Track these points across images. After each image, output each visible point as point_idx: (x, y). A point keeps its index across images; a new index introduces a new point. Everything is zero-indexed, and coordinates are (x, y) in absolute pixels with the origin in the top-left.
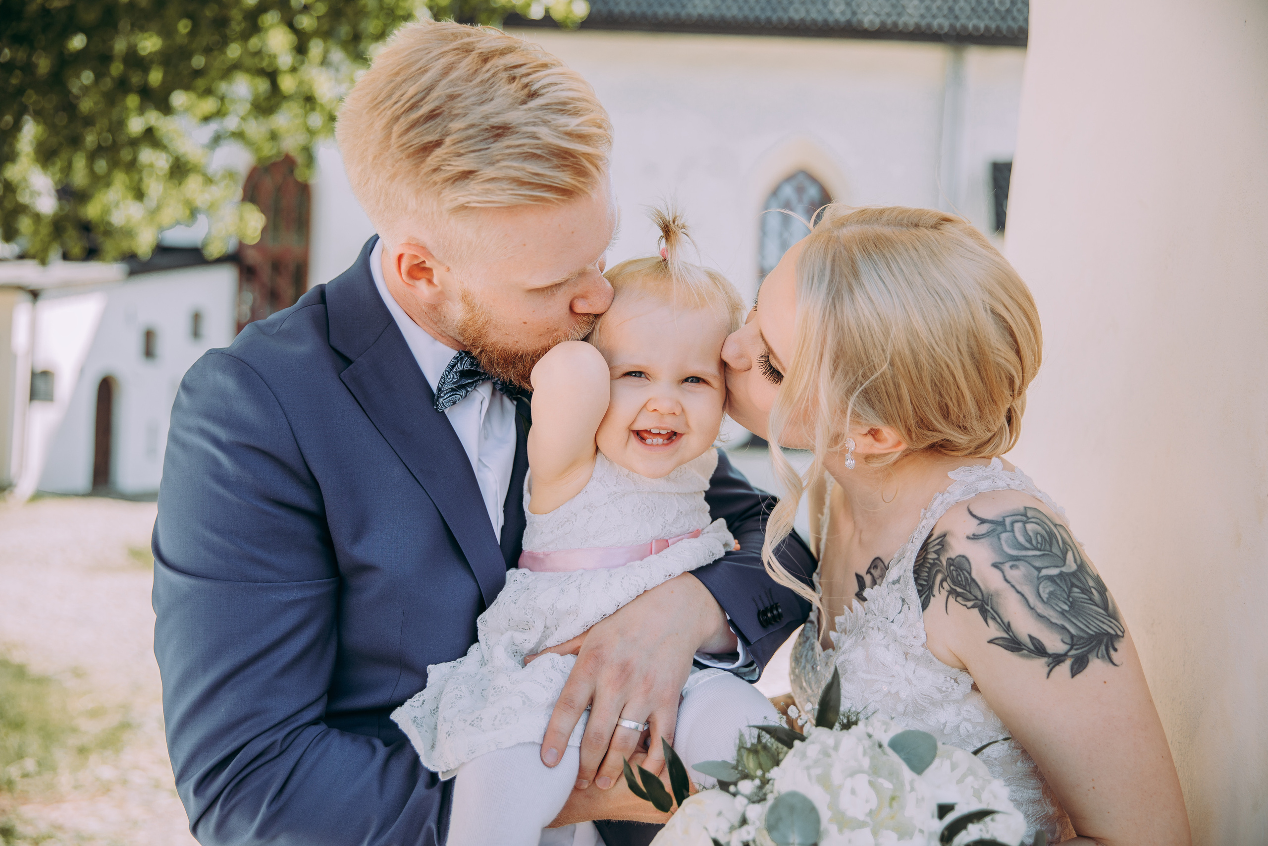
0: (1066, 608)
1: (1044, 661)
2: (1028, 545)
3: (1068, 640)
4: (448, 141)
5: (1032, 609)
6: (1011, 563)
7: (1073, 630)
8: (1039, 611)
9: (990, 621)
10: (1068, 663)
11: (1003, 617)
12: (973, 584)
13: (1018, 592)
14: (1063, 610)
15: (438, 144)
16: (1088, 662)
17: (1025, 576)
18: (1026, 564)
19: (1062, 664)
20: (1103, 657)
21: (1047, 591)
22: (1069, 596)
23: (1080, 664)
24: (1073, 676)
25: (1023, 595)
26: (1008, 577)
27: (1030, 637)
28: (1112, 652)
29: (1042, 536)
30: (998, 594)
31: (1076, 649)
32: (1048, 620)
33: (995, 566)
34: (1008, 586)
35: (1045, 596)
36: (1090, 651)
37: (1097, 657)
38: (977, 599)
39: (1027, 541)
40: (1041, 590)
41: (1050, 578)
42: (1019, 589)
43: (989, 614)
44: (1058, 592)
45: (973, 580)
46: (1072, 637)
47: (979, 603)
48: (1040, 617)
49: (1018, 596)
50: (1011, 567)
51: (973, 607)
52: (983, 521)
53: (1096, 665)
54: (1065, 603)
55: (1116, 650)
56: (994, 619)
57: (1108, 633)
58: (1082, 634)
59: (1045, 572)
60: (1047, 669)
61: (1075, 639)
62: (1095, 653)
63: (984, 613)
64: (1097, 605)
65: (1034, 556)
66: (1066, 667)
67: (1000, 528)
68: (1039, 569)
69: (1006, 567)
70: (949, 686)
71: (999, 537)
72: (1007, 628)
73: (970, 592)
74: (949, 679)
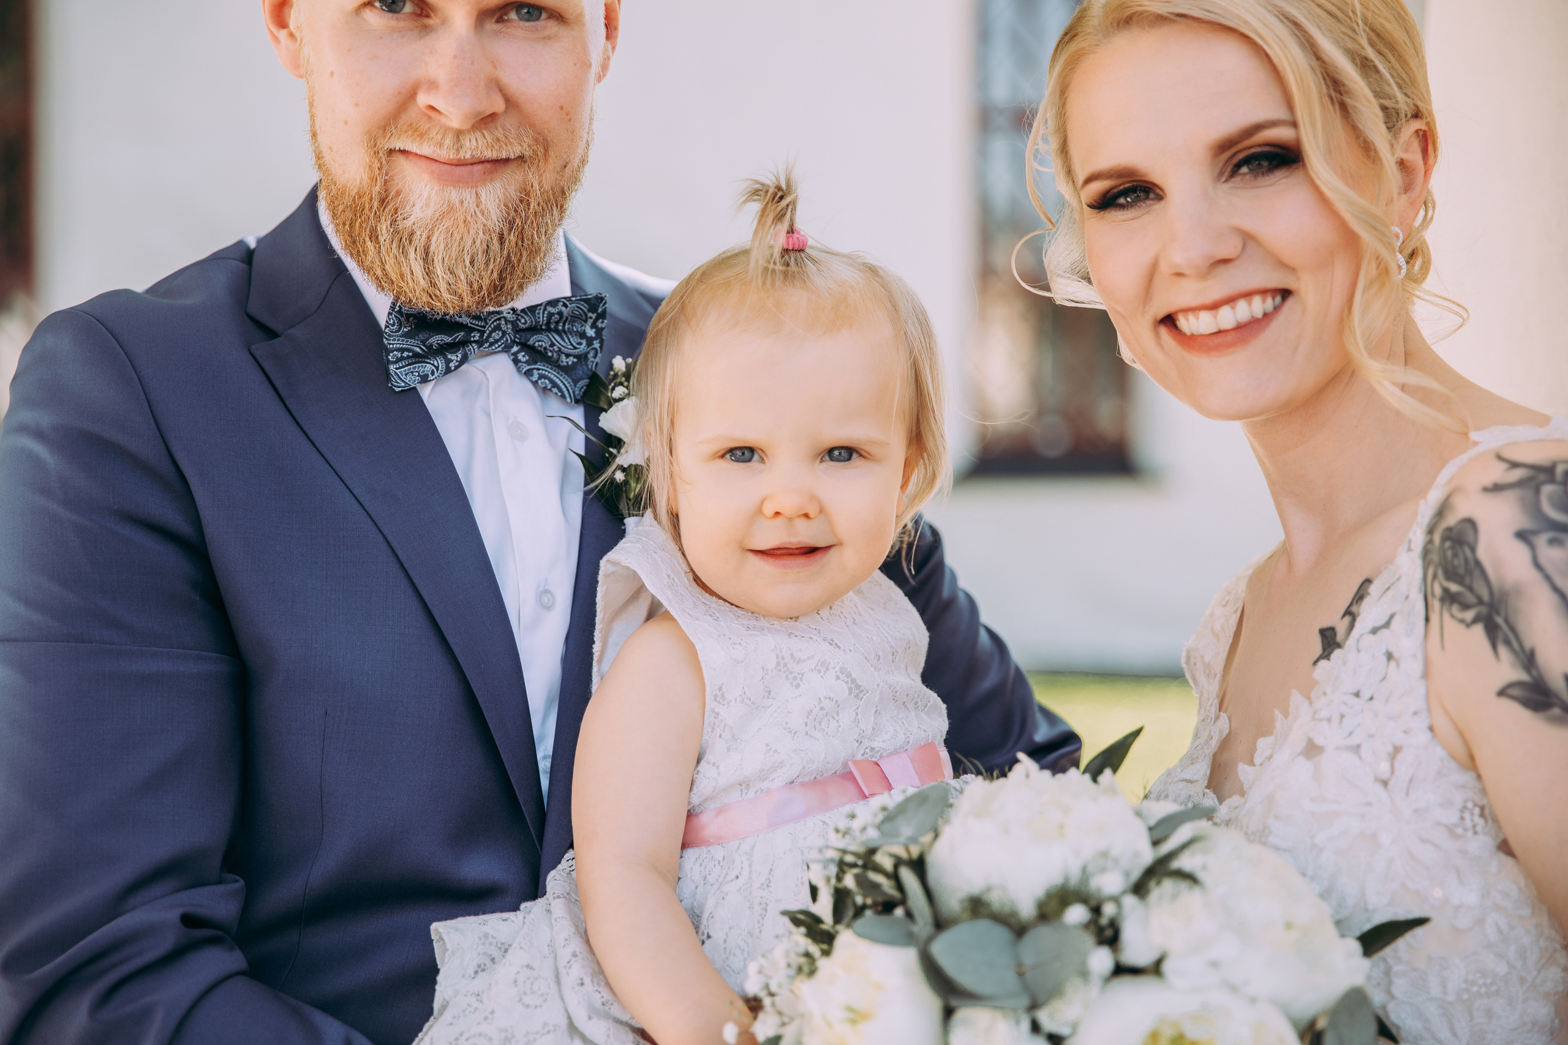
6: (1551, 535)
9: (1503, 650)
11: (1524, 636)
12: (1477, 573)
13: (1557, 588)
25: (1563, 596)
26: (1540, 560)
30: (1518, 591)
33: (1522, 535)
34: (1538, 575)
38: (1480, 602)
42: (1559, 582)
43: (1500, 636)
45: (1478, 564)
47: (1484, 610)
50: (1552, 542)
51: (1475, 621)
52: (1514, 465)
56: (1507, 642)
63: (1492, 631)
67: (1542, 477)
69: (1541, 541)
70: (1469, 823)
71: (1537, 491)
72: (1528, 660)
73: (1470, 589)
74: (1470, 805)
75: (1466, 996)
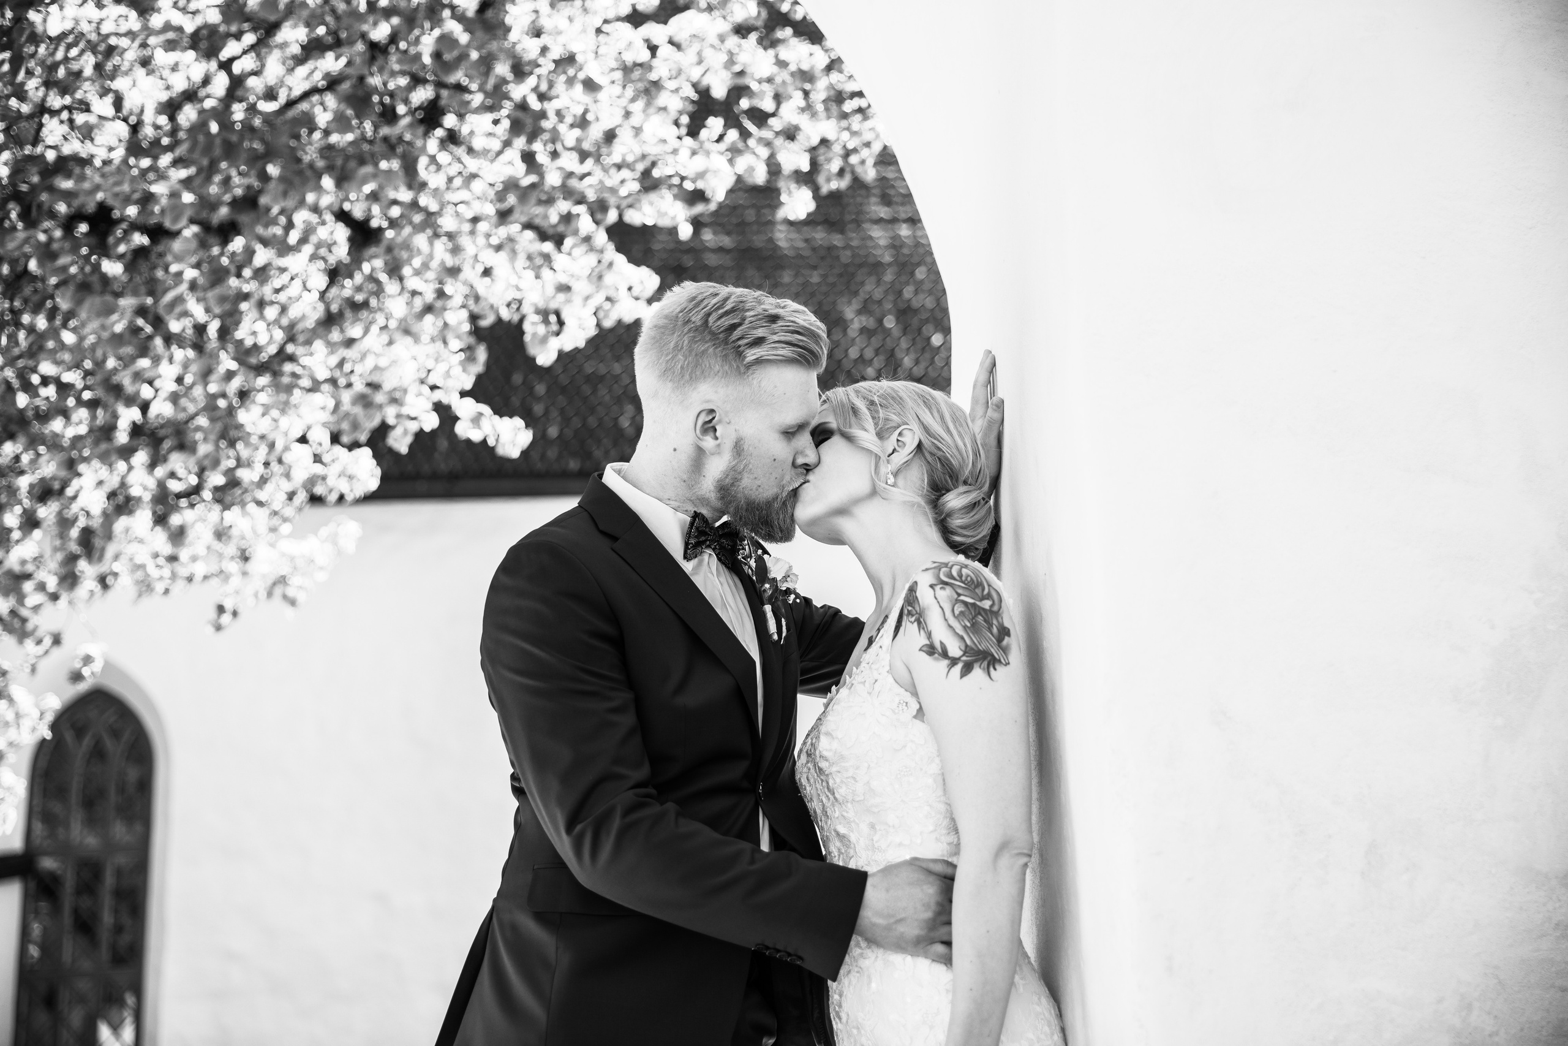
0: (969, 625)
1: (946, 662)
2: (958, 578)
3: (963, 648)
4: (747, 322)
5: (946, 620)
6: (941, 586)
7: (969, 642)
8: (950, 622)
9: (922, 631)
10: (960, 666)
11: (928, 626)
12: (917, 603)
13: (941, 607)
14: (966, 625)
15: (740, 324)
16: (972, 668)
17: (948, 596)
18: (951, 589)
19: (956, 666)
20: (984, 669)
21: (960, 610)
22: (973, 618)
23: (967, 669)
24: (961, 677)
25: (943, 609)
26: (937, 596)
27: (941, 643)
28: (992, 669)
29: (971, 578)
30: (928, 608)
31: (967, 656)
32: (954, 630)
33: (932, 586)
34: (936, 601)
35: (957, 612)
36: (976, 661)
37: (980, 667)
38: (917, 613)
39: (958, 576)
40: (956, 608)
41: (965, 603)
42: (942, 605)
43: (921, 627)
44: (967, 613)
45: (917, 597)
46: (966, 646)
47: (917, 616)
48: (950, 627)
49: (940, 609)
50: (941, 588)
51: (915, 621)
53: (978, 672)
54: (969, 621)
55: (995, 669)
56: (923, 629)
57: (993, 655)
58: (973, 646)
59: (962, 598)
60: (947, 670)
61: (968, 649)
62: (978, 664)
63: (919, 625)
64: (992, 634)
65: (959, 586)
66: (958, 668)
67: (944, 566)
68: (959, 595)
69: (938, 588)
70: (901, 708)
71: (940, 570)
72: (929, 635)
73: (914, 608)
74: (902, 702)
75: (899, 776)
